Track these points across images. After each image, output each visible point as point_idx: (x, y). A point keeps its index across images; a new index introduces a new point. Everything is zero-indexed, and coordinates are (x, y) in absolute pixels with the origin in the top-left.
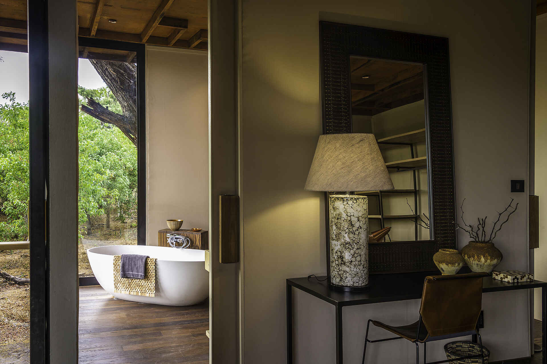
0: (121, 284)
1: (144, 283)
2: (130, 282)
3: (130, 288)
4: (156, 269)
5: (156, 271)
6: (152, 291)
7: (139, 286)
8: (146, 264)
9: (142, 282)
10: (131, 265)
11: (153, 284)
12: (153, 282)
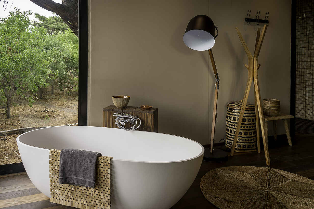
0: (60, 191)
1: (93, 192)
2: (73, 189)
3: (72, 198)
4: (111, 173)
5: (111, 175)
6: (106, 205)
7: (85, 195)
8: (97, 165)
9: (90, 191)
10: (75, 167)
11: (107, 195)
12: (107, 193)
